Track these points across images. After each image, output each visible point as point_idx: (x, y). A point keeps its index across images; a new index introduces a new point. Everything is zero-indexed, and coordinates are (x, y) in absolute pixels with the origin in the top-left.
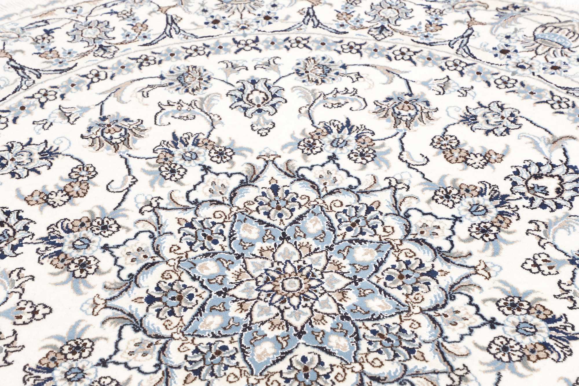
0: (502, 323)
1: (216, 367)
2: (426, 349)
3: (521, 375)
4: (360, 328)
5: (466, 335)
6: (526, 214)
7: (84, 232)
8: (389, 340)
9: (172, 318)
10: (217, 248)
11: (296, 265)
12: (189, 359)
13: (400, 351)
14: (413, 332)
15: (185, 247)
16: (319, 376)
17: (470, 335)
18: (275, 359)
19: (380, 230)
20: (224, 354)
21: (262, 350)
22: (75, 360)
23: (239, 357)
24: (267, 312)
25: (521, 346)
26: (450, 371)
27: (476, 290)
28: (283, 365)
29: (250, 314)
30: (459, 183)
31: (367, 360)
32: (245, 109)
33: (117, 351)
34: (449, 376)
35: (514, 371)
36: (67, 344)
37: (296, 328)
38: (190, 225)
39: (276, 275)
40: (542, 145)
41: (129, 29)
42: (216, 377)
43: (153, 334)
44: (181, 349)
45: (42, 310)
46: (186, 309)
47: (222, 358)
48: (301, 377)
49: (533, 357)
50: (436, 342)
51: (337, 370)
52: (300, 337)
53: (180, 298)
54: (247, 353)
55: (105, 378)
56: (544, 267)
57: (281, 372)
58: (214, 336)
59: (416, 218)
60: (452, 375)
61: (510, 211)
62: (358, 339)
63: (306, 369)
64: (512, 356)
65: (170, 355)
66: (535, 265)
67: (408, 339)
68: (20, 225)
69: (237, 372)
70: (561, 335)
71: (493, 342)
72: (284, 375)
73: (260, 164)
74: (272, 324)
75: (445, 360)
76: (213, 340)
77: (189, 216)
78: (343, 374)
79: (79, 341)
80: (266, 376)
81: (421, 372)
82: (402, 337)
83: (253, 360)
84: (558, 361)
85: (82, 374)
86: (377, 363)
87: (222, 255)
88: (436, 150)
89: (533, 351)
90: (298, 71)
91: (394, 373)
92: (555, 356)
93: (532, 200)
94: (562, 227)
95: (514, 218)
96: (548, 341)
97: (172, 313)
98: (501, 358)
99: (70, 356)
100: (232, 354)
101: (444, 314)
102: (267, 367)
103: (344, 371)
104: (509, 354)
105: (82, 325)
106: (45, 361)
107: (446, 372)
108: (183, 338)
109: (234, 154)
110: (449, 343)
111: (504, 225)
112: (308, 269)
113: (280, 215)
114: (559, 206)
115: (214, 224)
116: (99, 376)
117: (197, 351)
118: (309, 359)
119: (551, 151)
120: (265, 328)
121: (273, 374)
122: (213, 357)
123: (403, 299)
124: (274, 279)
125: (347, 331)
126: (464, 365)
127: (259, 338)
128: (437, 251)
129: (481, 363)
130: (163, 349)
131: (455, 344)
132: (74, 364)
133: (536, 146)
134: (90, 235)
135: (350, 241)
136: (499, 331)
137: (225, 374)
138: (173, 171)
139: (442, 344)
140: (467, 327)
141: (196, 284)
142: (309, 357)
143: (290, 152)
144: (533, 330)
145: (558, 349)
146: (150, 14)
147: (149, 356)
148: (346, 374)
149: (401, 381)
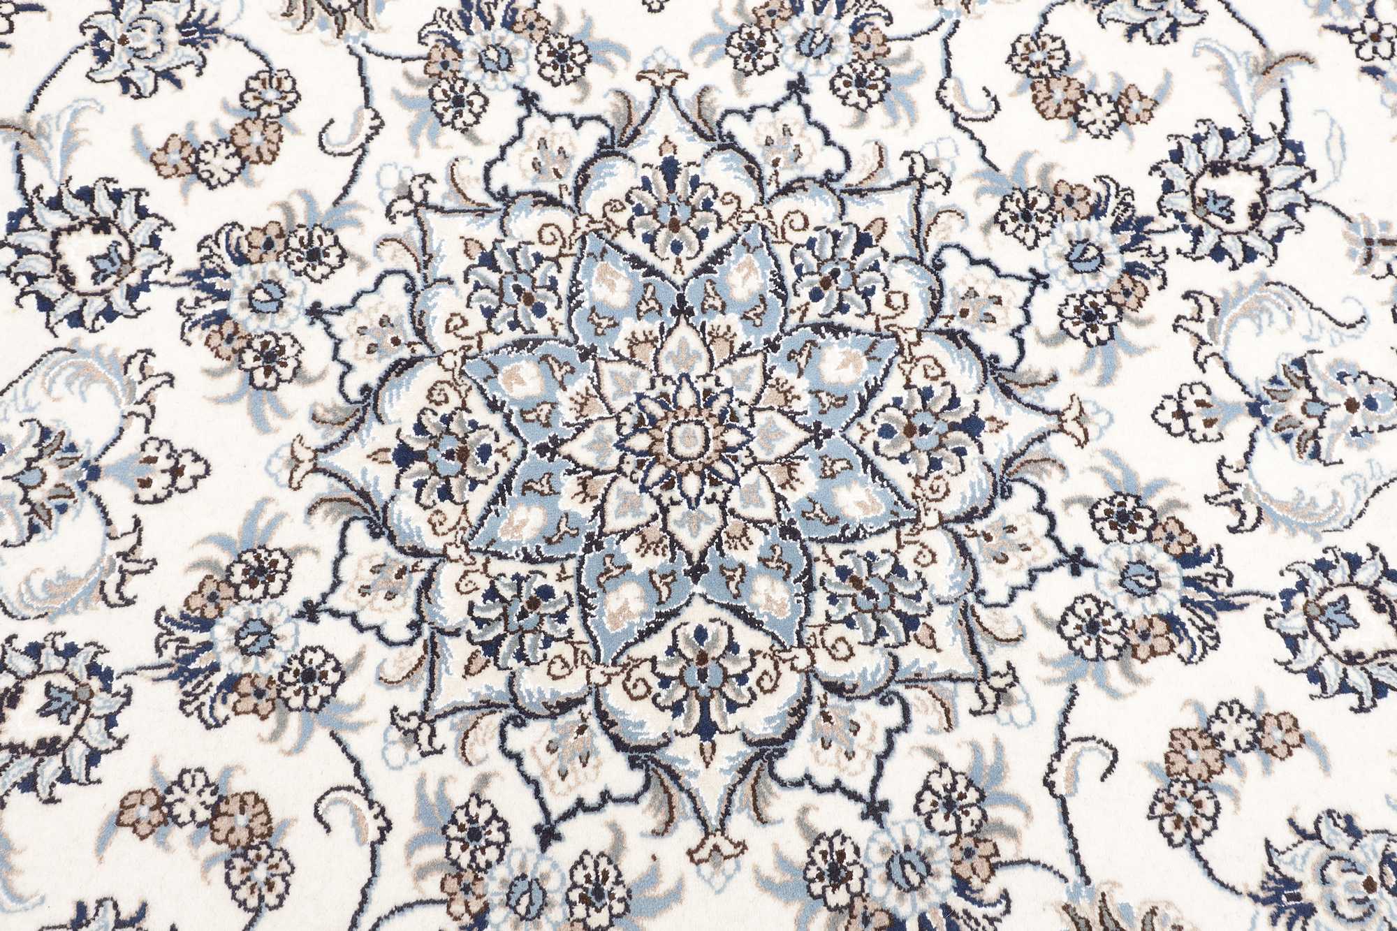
0: (1095, 560)
1: (528, 639)
2: (942, 619)
3: (1114, 694)
4: (817, 559)
5: (1023, 588)
6: (1182, 273)
7: (270, 266)
8: (870, 594)
9: (446, 506)
10: (542, 327)
11: (700, 386)
12: (476, 613)
13: (889, 622)
14: (919, 575)
15: (477, 322)
16: (726, 677)
17: (1030, 588)
18: (644, 628)
19: (878, 300)
20: (547, 608)
21: (620, 604)
22: (255, 601)
23: (574, 614)
24: (636, 508)
25: (1124, 622)
26: (980, 676)
27: (1056, 472)
28: (657, 645)
29: (600, 510)
30: (1055, 177)
31: (823, 642)
33: (336, 582)
34: (977, 690)
35: (1102, 683)
36: (240, 561)
37: (689, 556)
38: (488, 261)
39: (659, 412)
40: (1240, 76)
42: (528, 664)
43: (408, 544)
44: (463, 588)
45: (192, 469)
46: (474, 484)
47: (541, 616)
48: (692, 676)
49: (1144, 650)
50: (961, 603)
51: (764, 664)
52: (696, 580)
53: (463, 455)
54: (591, 608)
55: (314, 650)
56: (1196, 422)
57: (654, 660)
58: (528, 559)
59: (956, 272)
60: (984, 688)
61: (1148, 262)
62: (810, 588)
63: (703, 658)
64: (1104, 646)
65: (439, 601)
66: (1181, 414)
67: (908, 591)
68: (141, 235)
69: (567, 652)
70: (1204, 597)
71: (1071, 609)
72: (660, 669)
73: (642, 93)
74: (644, 541)
75: (974, 650)
76: (524, 569)
77: (487, 232)
78: (773, 674)
79: (264, 555)
80: (625, 666)
81: (924, 677)
82: (897, 585)
83: (600, 625)
84: (1188, 662)
85: (268, 637)
86: (842, 650)
87: (552, 347)
88: (1019, 78)
89: (1144, 634)
91: (874, 675)
92: (1184, 649)
93: (1198, 234)
94: (1248, 313)
95: (1155, 281)
96: (1178, 611)
97: (445, 494)
98: (1081, 650)
99: (245, 591)
100: (560, 608)
101: (984, 533)
102: (628, 646)
103: (776, 667)
104: (1098, 640)
105: (270, 512)
106: (197, 602)
107: (972, 680)
108: (468, 560)
109: (589, 61)
110: (986, 606)
111: (1132, 301)
112: (724, 399)
113: (677, 247)
114: (1250, 254)
115: (539, 259)
116: (302, 646)
117: (492, 594)
118: (710, 634)
119: (1256, 97)
120: (629, 547)
121: (638, 663)
122: (523, 615)
123: (907, 487)
124: (653, 421)
125: (790, 566)
126: (1009, 665)
127: (616, 572)
128: (990, 365)
129: (1043, 660)
130: (427, 583)
131: (998, 610)
132: (254, 610)
133: (1228, 79)
134: (284, 275)
135: (816, 328)
136: (1086, 581)
137: (545, 656)
138: (458, 102)
139: (972, 608)
140: (1026, 568)
141: (496, 421)
142: (711, 629)
143: (708, 64)
144: (1153, 583)
145: (1193, 632)
147: (399, 600)
148: (779, 674)
149: (883, 696)
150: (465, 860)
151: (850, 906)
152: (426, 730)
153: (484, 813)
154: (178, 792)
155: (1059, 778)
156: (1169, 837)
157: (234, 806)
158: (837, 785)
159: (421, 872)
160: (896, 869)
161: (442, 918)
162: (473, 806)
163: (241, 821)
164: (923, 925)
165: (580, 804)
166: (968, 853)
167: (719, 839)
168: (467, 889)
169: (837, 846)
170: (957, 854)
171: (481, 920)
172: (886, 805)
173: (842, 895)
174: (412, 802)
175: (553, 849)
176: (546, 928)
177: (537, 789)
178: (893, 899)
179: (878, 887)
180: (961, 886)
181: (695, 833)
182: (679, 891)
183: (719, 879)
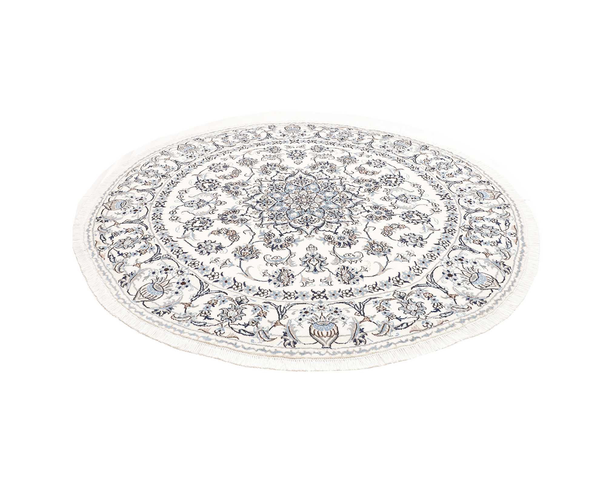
0: (371, 211)
1: (278, 218)
2: (346, 216)
3: (375, 223)
4: (325, 211)
5: (359, 214)
6: (384, 187)
7: (237, 185)
8: (334, 214)
9: (265, 207)
10: (280, 191)
11: (306, 196)
12: (269, 216)
13: (337, 217)
15: (269, 190)
16: (311, 221)
17: (361, 214)
18: (297, 217)
19: (335, 189)
20: (280, 215)
21: (293, 215)
22: (234, 214)
23: (286, 216)
24: (295, 206)
25: (376, 217)
27: (364, 204)
28: (300, 218)
29: (290, 207)
30: (363, 179)
31: (327, 218)
32: (293, 158)
33: (247, 213)
35: (373, 222)
36: (231, 211)
37: (304, 210)
38: (272, 185)
39: (299, 198)
40: (392, 170)
41: (254, 136)
42: (278, 220)
43: (258, 210)
44: (267, 214)
45: (223, 203)
46: (269, 205)
48: (305, 221)
49: (380, 219)
51: (316, 220)
52: (306, 212)
53: (267, 202)
54: (288, 215)
55: (243, 218)
56: (387, 199)
58: (278, 211)
59: (347, 187)
60: (353, 222)
61: (379, 186)
62: (324, 213)
63: (307, 219)
65: (263, 215)
66: (384, 199)
67: (341, 214)
68: (217, 183)
69: (285, 219)
70: (389, 215)
71: (368, 215)
72: (300, 220)
73: (297, 171)
74: (297, 209)
75: (352, 219)
77: (271, 183)
79: (235, 210)
80: (294, 220)
81: (343, 222)
82: (339, 214)
83: (290, 217)
85: (236, 217)
86: (330, 219)
87: (282, 193)
88: (357, 170)
89: (380, 218)
90: (311, 149)
91: (335, 221)
92: (386, 219)
93: (386, 184)
94: (395, 190)
95: (380, 188)
96: (385, 216)
97: (265, 205)
98: (369, 219)
99: (232, 213)
100: (283, 215)
101: (353, 209)
102: (294, 218)
103: (319, 220)
104: (372, 218)
105: (236, 207)
106: (224, 214)
107: (351, 222)
108: (268, 211)
109: (288, 169)
110: (354, 215)
111: (376, 189)
112: (310, 197)
113: (302, 184)
114: (395, 185)
115: (280, 185)
116: (241, 218)
117: (272, 214)
119: (395, 172)
120: (294, 210)
121: (296, 220)
122: (277, 216)
123: (340, 205)
124: (298, 199)
125: (321, 211)
126: (357, 220)
127: (292, 212)
128: (353, 194)
129: (363, 220)
130: (262, 213)
133: (390, 171)
134: (239, 186)
135: (325, 191)
136: (370, 213)
137: (281, 220)
138: (267, 172)
139: (351, 215)
140: (360, 212)
141: (273, 199)
142: (308, 216)
143: (307, 169)
144: (381, 213)
145: (388, 218)
146: (261, 132)
147: (257, 215)
149: (337, 223)
150: (268, 237)
151: (332, 242)
152: (261, 226)
153: (271, 233)
154: (221, 230)
155: (366, 230)
156: (385, 236)
157: (230, 231)
158: (329, 231)
159: (261, 239)
160: (339, 238)
161: (264, 243)
162: (269, 233)
163: (231, 233)
164: (344, 243)
165: (287, 232)
166: (351, 237)
167: (310, 235)
168: (268, 240)
169: (329, 236)
170: (349, 237)
171: (270, 243)
172: (337, 233)
173: (330, 240)
174: (259, 232)
175: (282, 236)
176: (281, 243)
177: (280, 231)
178: (339, 241)
179: (336, 240)
180: (350, 240)
181: (306, 235)
182: (303, 240)
183: (310, 239)
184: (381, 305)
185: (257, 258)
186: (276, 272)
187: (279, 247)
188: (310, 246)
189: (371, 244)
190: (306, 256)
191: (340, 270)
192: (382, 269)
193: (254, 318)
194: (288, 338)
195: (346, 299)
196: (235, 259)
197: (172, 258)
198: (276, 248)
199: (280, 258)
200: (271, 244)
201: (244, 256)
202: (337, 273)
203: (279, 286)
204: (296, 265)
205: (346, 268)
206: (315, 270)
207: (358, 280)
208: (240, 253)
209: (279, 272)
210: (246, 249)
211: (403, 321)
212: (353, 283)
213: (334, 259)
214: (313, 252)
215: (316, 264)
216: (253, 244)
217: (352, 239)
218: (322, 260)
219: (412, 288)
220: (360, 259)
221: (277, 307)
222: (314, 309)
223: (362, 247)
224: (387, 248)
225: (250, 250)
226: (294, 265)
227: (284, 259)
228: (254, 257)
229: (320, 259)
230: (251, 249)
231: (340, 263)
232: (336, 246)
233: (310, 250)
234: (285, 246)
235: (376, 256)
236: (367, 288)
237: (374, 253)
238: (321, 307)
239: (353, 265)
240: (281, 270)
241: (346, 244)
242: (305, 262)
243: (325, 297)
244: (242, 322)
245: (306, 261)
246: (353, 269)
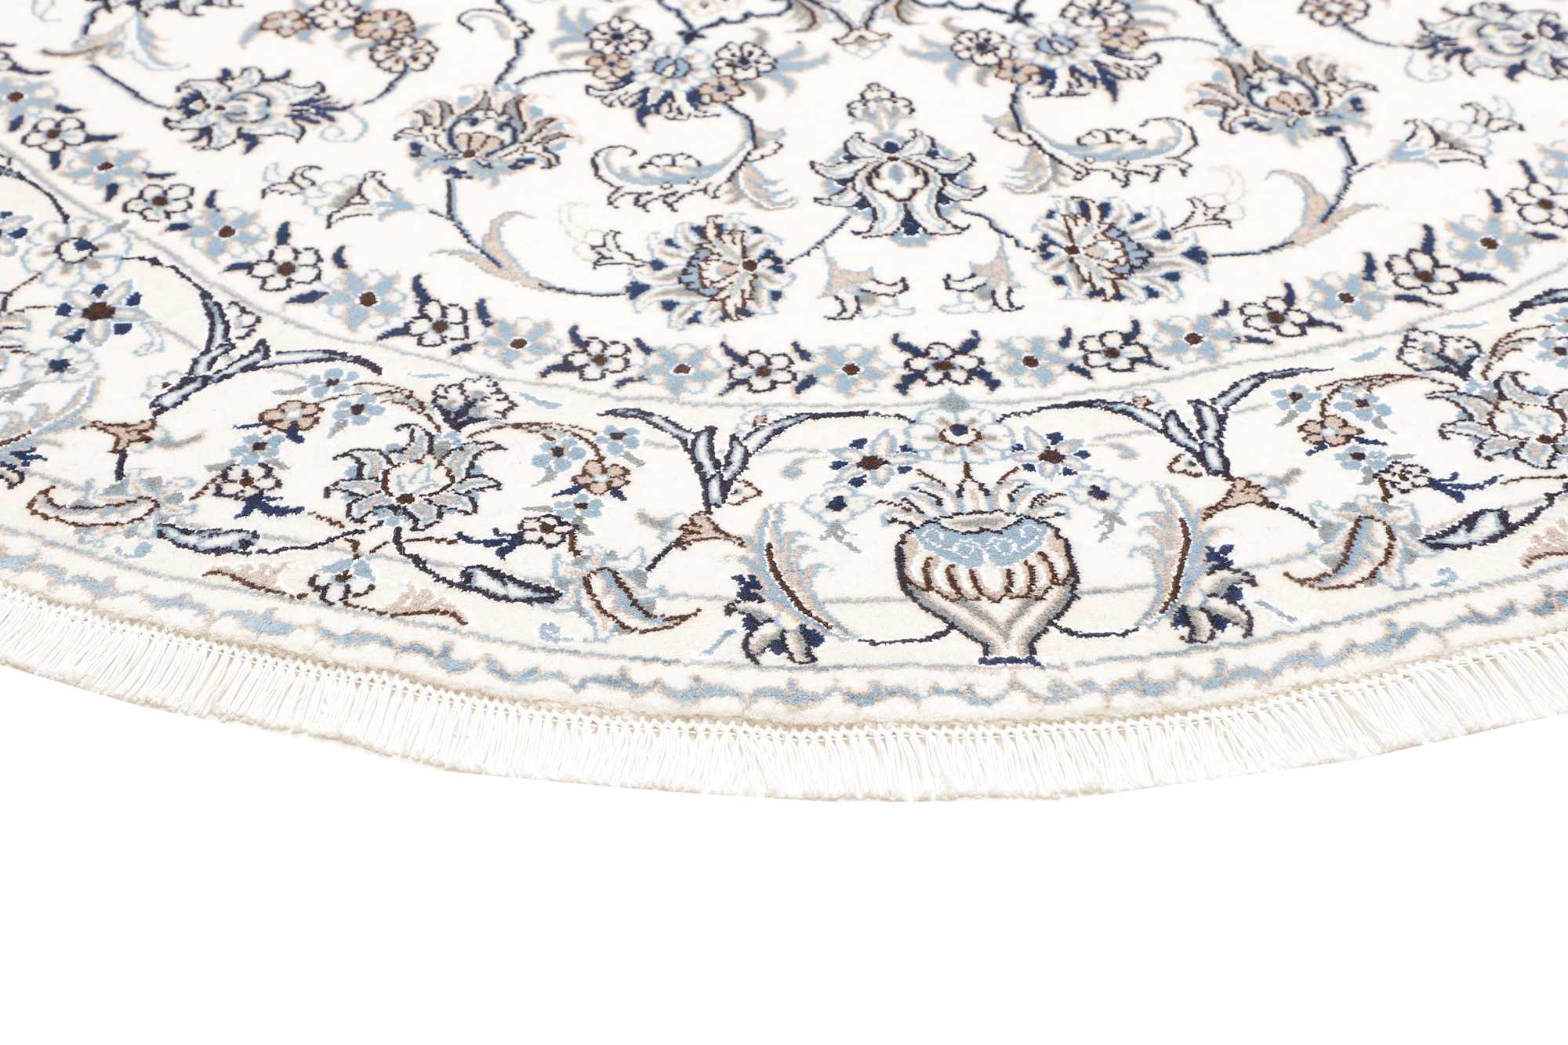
150: (609, 50)
151: (1000, 65)
153: (625, 28)
154: (320, 11)
156: (1321, 23)
157: (378, 17)
158: (981, 6)
159: (566, 56)
160: (1044, 45)
161: (588, 78)
162: (615, 24)
163: (385, 25)
164: (1073, 70)
165: (723, 20)
166: (1116, 35)
167: (863, 32)
168: (611, 64)
169: (983, 35)
170: (1105, 36)
171: (627, 79)
172: (1030, 15)
173: (990, 59)
174: (554, 20)
175: (697, 43)
176: (692, 82)
177: (679, 14)
178: (1042, 59)
179: (1026, 54)
180: (1111, 51)
181: (839, 30)
182: (825, 59)
183: (865, 52)
184: (1331, 410)
185: (550, 165)
186: (669, 242)
187: (681, 100)
188: (869, 95)
189: (1240, 74)
190: (846, 148)
191: (1058, 222)
192: (1322, 210)
193: (551, 502)
194: (767, 608)
195: (1107, 383)
196: (418, 174)
197: (16, 166)
198: (665, 108)
199: (692, 163)
200: (634, 88)
201: (470, 154)
202: (1045, 237)
203: (694, 319)
204: (792, 203)
205: (1095, 213)
206: (910, 225)
207: (1173, 277)
208: (443, 139)
209: (687, 239)
210: (479, 114)
211: (1474, 502)
212: (1142, 295)
213: (1020, 163)
214: (893, 126)
215: (914, 191)
216: (524, 89)
217: (1124, 49)
218: (946, 167)
219: (1515, 313)
220: (1178, 158)
221: (690, 437)
222: (916, 444)
223: (1188, 89)
224: (1340, 89)
225: (504, 119)
226: (779, 199)
227: (716, 168)
228: (531, 161)
229: (933, 163)
230: (513, 118)
231: (1061, 184)
232: (1028, 87)
233: (871, 117)
234: (719, 96)
235: (1276, 142)
236: (1235, 319)
237: (1263, 120)
238: (959, 429)
239: (1139, 195)
240: (700, 231)
241: (1085, 75)
242: (843, 182)
243: (979, 373)
244: (480, 527)
245: (852, 179)
246: (1139, 217)
